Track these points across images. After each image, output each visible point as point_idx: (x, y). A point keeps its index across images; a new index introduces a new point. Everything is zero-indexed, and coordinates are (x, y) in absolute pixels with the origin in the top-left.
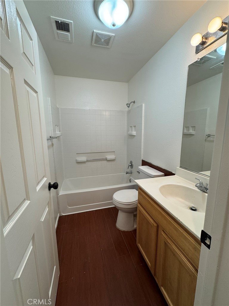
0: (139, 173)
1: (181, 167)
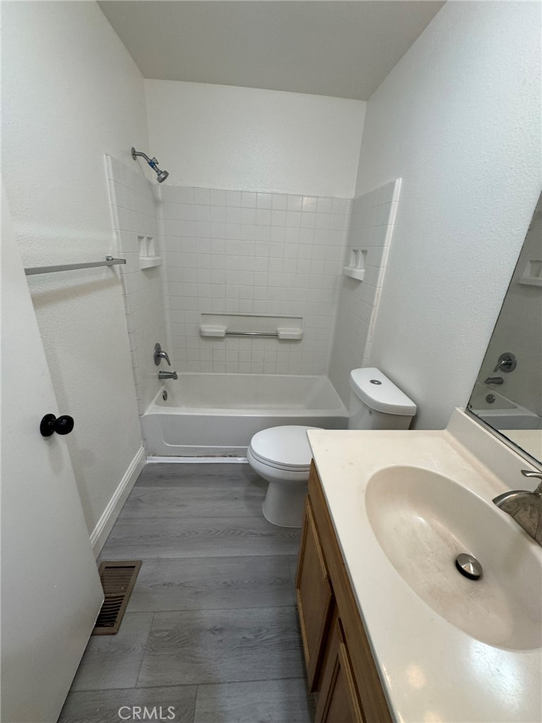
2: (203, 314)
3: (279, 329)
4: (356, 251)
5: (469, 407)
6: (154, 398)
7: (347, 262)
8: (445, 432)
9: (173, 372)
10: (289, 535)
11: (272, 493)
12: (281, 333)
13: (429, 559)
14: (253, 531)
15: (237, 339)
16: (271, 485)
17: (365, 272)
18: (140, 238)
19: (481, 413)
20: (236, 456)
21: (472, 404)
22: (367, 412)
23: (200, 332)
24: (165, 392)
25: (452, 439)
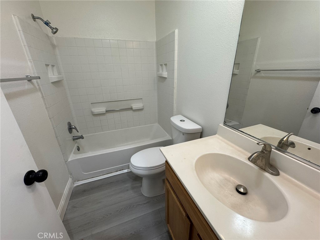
2: (92, 103)
3: (132, 105)
4: (161, 65)
5: (225, 123)
6: (72, 151)
7: (158, 71)
8: (217, 135)
9: (81, 135)
10: (157, 199)
11: (145, 183)
12: (133, 107)
13: (226, 192)
14: (139, 203)
15: (112, 114)
16: (143, 178)
17: (168, 74)
18: (47, 65)
19: (230, 124)
20: (123, 170)
21: (226, 121)
22: (182, 134)
23: (92, 112)
24: (78, 147)
25: (221, 138)
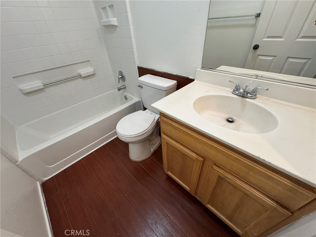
0: (142, 87)
1: (203, 68)
